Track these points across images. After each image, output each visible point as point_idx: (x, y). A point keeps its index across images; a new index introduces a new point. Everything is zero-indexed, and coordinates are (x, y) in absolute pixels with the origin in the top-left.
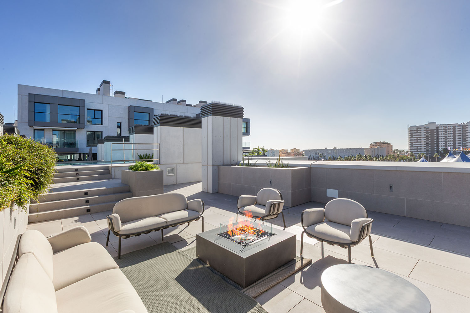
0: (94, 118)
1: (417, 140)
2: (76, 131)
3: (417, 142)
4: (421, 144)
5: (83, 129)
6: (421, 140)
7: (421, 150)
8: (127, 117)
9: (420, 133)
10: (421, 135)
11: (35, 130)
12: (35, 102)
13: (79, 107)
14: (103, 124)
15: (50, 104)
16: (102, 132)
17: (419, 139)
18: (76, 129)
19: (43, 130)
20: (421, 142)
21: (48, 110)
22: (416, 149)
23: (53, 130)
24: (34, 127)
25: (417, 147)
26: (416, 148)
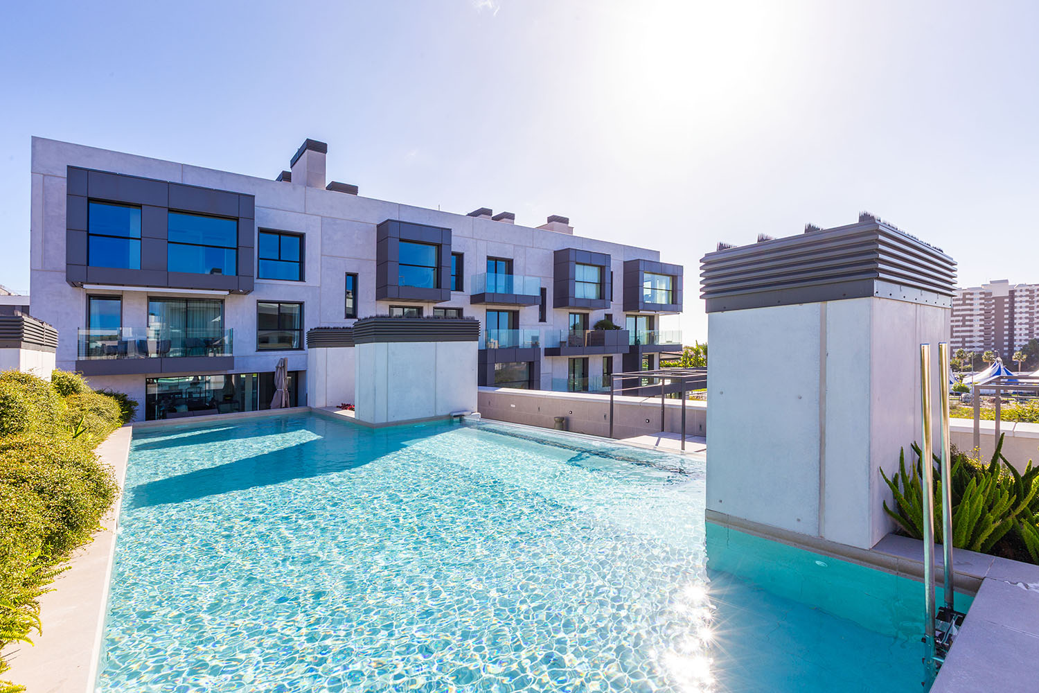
0: (280, 260)
1: (964, 321)
2: (222, 301)
3: (964, 325)
4: (971, 331)
5: (247, 292)
6: (972, 321)
7: (972, 344)
8: (375, 258)
9: (971, 305)
10: (972, 310)
11: (90, 297)
12: (90, 200)
13: (235, 222)
14: (306, 278)
15: (140, 206)
16: (301, 304)
17: (967, 318)
18: (227, 293)
19: (118, 297)
20: (971, 326)
21: (135, 231)
22: (961, 342)
23: (152, 299)
24: (85, 286)
25: (964, 337)
26: (960, 339)
